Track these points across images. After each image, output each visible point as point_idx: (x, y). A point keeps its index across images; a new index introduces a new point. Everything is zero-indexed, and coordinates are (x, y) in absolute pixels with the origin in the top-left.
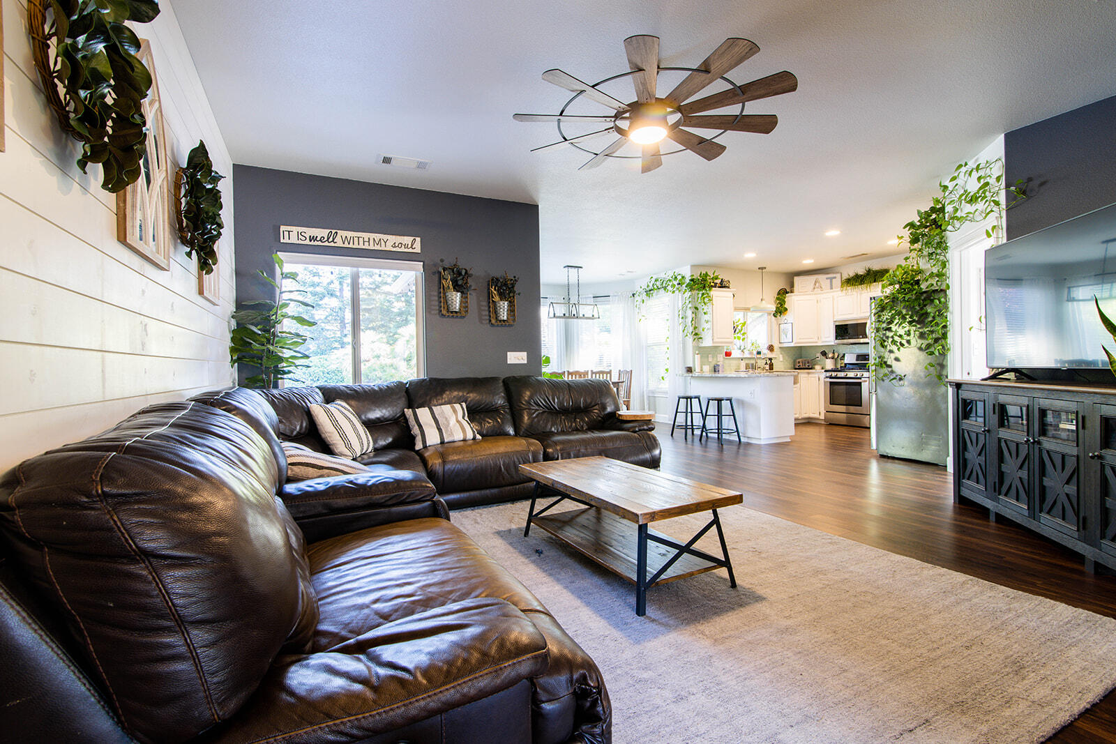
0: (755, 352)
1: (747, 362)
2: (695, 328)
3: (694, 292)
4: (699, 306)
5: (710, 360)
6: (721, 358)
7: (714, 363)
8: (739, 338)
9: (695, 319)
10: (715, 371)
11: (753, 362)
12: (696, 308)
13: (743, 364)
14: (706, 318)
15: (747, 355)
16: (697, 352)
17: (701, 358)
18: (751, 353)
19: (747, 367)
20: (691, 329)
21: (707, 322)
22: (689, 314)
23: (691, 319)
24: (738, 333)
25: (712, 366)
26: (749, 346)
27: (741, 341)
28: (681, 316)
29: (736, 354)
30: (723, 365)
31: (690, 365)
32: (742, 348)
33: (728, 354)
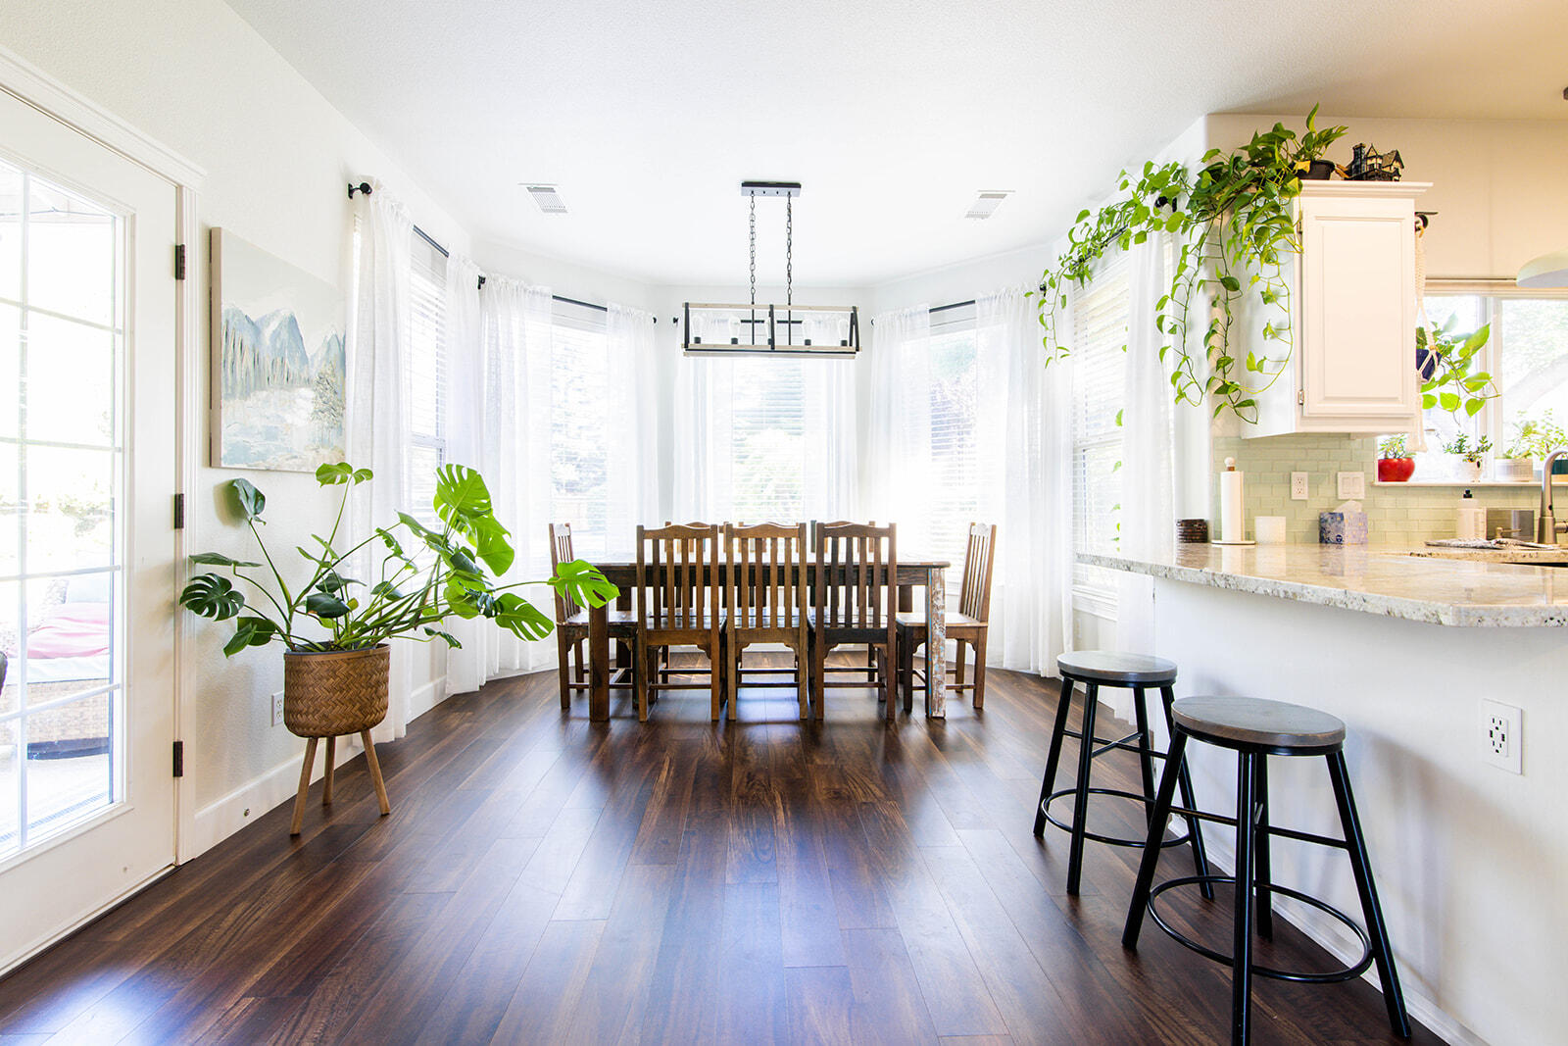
0: (1540, 464)
1: (1499, 503)
2: (1223, 363)
3: (1224, 220)
4: (1241, 275)
5: (1300, 490)
6: (1356, 489)
7: (1319, 504)
8: (1451, 403)
9: (1227, 332)
10: (1322, 540)
11: (1533, 505)
12: (1230, 284)
13: (1472, 518)
14: (1272, 314)
15: (1494, 473)
16: (1229, 461)
17: (1247, 483)
18: (1518, 466)
19: (1496, 527)
20: (1205, 369)
21: (1276, 333)
22: (1201, 312)
23: (1206, 331)
24: (1444, 380)
25: (1311, 515)
26: (1508, 438)
27: (1462, 411)
28: (1167, 325)
29: (1433, 467)
30: (1363, 518)
31: (1199, 512)
32: (1472, 444)
33: (1394, 470)
